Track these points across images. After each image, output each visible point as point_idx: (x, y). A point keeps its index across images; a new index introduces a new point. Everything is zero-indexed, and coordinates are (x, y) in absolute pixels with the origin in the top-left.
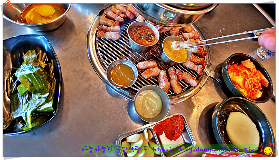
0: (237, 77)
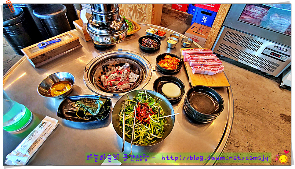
0: (164, 64)
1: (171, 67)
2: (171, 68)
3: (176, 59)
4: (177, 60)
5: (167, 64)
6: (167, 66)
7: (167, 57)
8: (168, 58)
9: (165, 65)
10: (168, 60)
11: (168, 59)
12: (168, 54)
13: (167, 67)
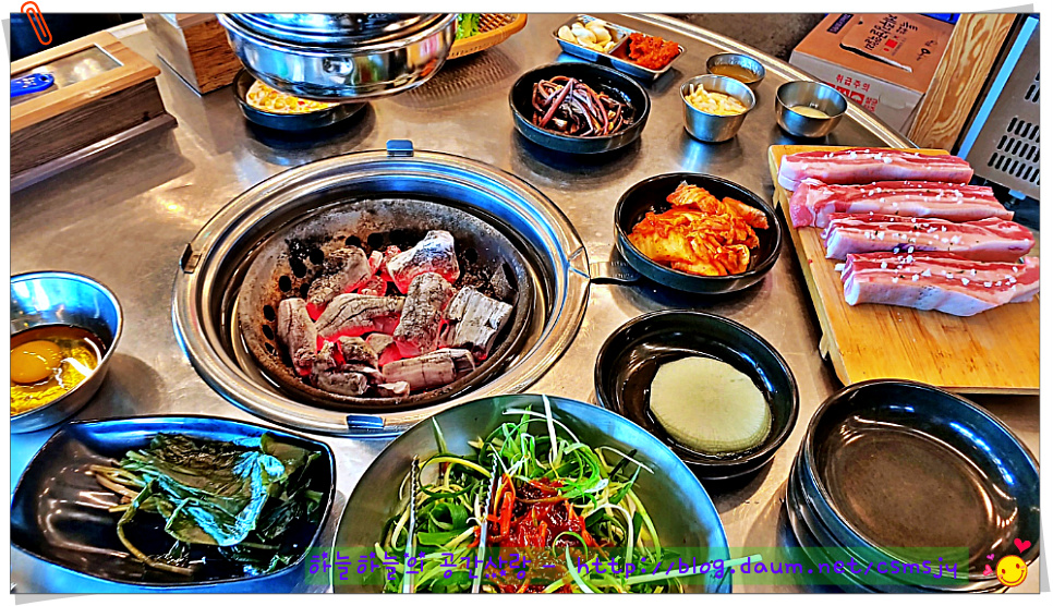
1: (712, 261)
2: (709, 267)
3: (739, 212)
4: (748, 219)
5: (681, 241)
6: (686, 255)
7: (687, 194)
8: (690, 201)
9: (674, 246)
10: (690, 217)
11: (693, 207)
12: (692, 179)
13: (681, 260)
